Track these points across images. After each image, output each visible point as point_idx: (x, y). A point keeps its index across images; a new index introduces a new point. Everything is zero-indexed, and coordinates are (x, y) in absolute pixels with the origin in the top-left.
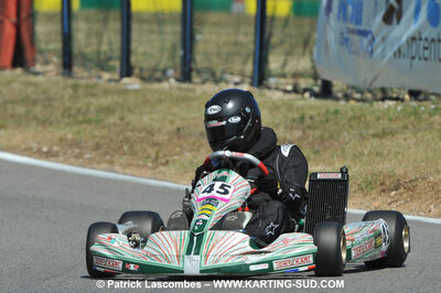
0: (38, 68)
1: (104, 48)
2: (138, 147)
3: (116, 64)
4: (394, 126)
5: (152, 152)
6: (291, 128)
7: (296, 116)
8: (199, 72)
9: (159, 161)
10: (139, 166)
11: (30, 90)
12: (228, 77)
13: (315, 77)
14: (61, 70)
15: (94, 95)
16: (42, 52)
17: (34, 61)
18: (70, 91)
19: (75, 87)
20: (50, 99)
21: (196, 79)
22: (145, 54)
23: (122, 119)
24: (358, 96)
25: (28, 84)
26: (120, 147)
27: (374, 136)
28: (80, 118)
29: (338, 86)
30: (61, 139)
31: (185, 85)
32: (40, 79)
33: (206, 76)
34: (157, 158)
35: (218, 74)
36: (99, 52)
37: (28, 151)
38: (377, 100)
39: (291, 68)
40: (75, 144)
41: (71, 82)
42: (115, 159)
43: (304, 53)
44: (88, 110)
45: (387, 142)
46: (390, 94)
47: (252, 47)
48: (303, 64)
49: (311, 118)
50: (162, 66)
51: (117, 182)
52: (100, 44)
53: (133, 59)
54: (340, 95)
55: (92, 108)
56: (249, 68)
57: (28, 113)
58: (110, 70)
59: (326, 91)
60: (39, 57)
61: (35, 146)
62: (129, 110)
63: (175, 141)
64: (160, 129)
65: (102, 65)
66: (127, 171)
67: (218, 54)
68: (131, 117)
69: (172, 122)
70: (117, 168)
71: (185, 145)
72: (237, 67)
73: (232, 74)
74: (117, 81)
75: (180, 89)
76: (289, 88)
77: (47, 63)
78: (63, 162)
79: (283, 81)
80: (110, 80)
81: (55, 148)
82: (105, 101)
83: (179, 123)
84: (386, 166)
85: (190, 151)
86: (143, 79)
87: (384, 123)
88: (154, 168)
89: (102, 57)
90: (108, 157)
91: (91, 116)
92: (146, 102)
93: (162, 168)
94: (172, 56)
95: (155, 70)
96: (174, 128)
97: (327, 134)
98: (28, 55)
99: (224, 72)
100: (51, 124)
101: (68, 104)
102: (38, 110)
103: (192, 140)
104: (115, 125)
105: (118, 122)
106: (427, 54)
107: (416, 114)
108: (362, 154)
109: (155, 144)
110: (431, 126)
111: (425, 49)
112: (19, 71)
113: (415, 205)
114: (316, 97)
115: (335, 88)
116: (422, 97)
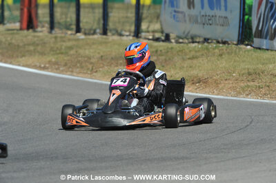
0: (39, 29)
1: (68, 20)
2: (84, 64)
3: (74, 27)
4: (198, 54)
5: (90, 67)
6: (152, 56)
7: (154, 50)
8: (111, 31)
9: (93, 71)
10: (84, 73)
11: (36, 39)
12: (124, 33)
13: (162, 32)
14: (49, 30)
15: (64, 41)
16: (41, 22)
18: (53, 39)
19: (56, 38)
20: (45, 43)
21: (109, 34)
22: (87, 22)
23: (77, 52)
24: (181, 40)
25: (34, 36)
26: (76, 65)
27: (189, 59)
28: (58, 52)
30: (50, 62)
31: (105, 37)
32: (40, 34)
33: (114, 32)
34: (92, 69)
35: (119, 31)
36: (66, 22)
37: (35, 67)
38: (190, 43)
39: (151, 28)
40: (56, 63)
41: (53, 36)
42: (74, 70)
43: (157, 22)
44: (61, 48)
45: (195, 61)
46: (195, 40)
47: (134, 19)
48: (157, 26)
49: (161, 51)
50: (94, 28)
52: (66, 18)
53: (81, 25)
54: (173, 41)
55: (63, 47)
56: (133, 28)
57: (35, 49)
58: (71, 29)
59: (167, 38)
60: (39, 24)
61: (38, 64)
62: (80, 48)
63: (100, 62)
64: (93, 57)
65: (68, 28)
66: (79, 75)
68: (81, 51)
69: (99, 53)
70: (75, 74)
71: (105, 64)
72: (127, 28)
73: (125, 31)
74: (74, 35)
75: (102, 38)
76: (151, 37)
77: (43, 27)
78: (51, 71)
79: (147, 34)
80: (71, 34)
81: (47, 65)
82: (69, 44)
83: (102, 54)
84: (194, 72)
85: (107, 66)
86: (85, 34)
87: (193, 53)
88: (91, 74)
89: (68, 24)
90: (70, 69)
91: (63, 51)
92: (88, 44)
93: (94, 74)
94: (98, 23)
95: (90, 30)
96: (98, 56)
97: (167, 58)
98: (35, 23)
99: (122, 30)
100: (45, 55)
101: (52, 45)
102: (39, 48)
103: (108, 61)
104: (73, 55)
105: (75, 53)
106: (210, 22)
107: (207, 49)
108: (184, 67)
109: (91, 63)
110: (214, 54)
111: (209, 20)
112: (31, 31)
113: (207, 90)
114: (163, 41)
115: (171, 37)
116: (210, 41)
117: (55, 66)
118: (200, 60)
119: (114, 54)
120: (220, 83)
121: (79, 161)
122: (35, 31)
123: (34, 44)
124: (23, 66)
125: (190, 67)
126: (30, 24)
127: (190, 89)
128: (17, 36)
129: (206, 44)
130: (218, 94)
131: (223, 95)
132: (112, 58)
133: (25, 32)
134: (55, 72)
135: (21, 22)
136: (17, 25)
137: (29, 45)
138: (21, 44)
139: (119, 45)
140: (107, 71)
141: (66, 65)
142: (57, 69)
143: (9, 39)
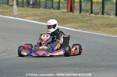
0: (75, 12)
1: (88, 8)
2: (94, 27)
3: (90, 11)
5: (97, 28)
8: (105, 13)
9: (98, 30)
10: (94, 31)
14: (79, 12)
15: (86, 17)
16: (76, 9)
17: (74, 11)
18: (81, 16)
19: (82, 16)
20: (77, 18)
21: (105, 14)
22: (95, 10)
23: (91, 22)
25: (73, 15)
26: (91, 27)
28: (83, 22)
30: (79, 26)
31: (103, 15)
32: (75, 14)
33: (107, 14)
34: (97, 29)
36: (86, 9)
37: (73, 28)
40: (82, 26)
41: (81, 15)
42: (90, 29)
47: (115, 8)
50: (98, 12)
51: (90, 34)
52: (87, 7)
53: (93, 10)
55: (85, 20)
56: (115, 12)
57: (73, 21)
61: (74, 27)
63: (101, 26)
64: (98, 24)
65: (87, 12)
66: (92, 31)
67: (109, 10)
68: (93, 21)
69: (100, 22)
70: (90, 31)
71: (103, 27)
72: (112, 12)
74: (90, 14)
77: (77, 11)
78: (80, 30)
80: (89, 14)
81: (78, 27)
82: (88, 18)
83: (101, 23)
85: (104, 28)
86: (95, 14)
88: (97, 31)
89: (87, 10)
90: (88, 29)
91: (85, 21)
92: (96, 18)
93: (98, 31)
94: (100, 10)
95: (97, 12)
96: (100, 23)
99: (110, 13)
100: (78, 23)
101: (81, 19)
102: (75, 20)
103: (104, 26)
109: (97, 27)
112: (71, 12)
117: (82, 27)
119: (107, 23)
121: (92, 68)
122: (73, 13)
123: (73, 18)
126: (72, 10)
128: (66, 15)
132: (106, 25)
133: (69, 13)
135: (67, 9)
136: (66, 10)
137: (71, 18)
138: (67, 18)
139: (109, 19)
140: (104, 30)
141: (86, 27)
142: (83, 29)
143: (62, 16)
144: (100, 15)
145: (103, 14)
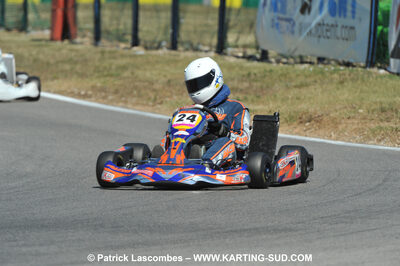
0: (78, 40)
1: (121, 27)
2: (143, 92)
3: (129, 38)
4: (309, 80)
5: (152, 95)
6: (242, 81)
7: (245, 73)
8: (182, 43)
9: (156, 102)
10: (143, 105)
11: (73, 54)
12: (201, 47)
13: (257, 48)
14: (93, 41)
15: (115, 58)
16: (81, 29)
17: (75, 36)
18: (99, 55)
19: (103, 53)
20: (86, 61)
21: (180, 48)
22: (148, 32)
23: (132, 73)
24: (285, 60)
25: (71, 50)
26: (132, 92)
27: (296, 87)
28: (106, 73)
29: (272, 53)
30: (93, 88)
31: (173, 52)
32: (79, 47)
33: (187, 46)
34: (155, 99)
35: (195, 44)
36: (118, 30)
37: (71, 94)
38: (296, 63)
39: (241, 42)
40: (102, 90)
41: (99, 49)
42: (129, 100)
43: (250, 33)
44: (110, 68)
45: (304, 91)
46: (305, 60)
47: (216, 28)
48: (250, 39)
49: (255, 74)
50: (158, 39)
51: (128, 115)
52: (118, 24)
53: (140, 35)
54: (273, 60)
55: (113, 67)
56: (215, 41)
57: (72, 69)
58: (125, 41)
59: (264, 57)
60: (79, 33)
61: (76, 91)
62: (138, 68)
63: (167, 88)
64: (157, 81)
65: (120, 38)
66: (137, 107)
68: (139, 73)
69: (165, 76)
70: (129, 106)
71: (174, 91)
72: (207, 40)
73: (204, 45)
74: (129, 49)
75: (171, 54)
76: (241, 55)
77: (84, 36)
78: (96, 101)
79: (236, 50)
80: (125, 48)
81: (90, 93)
82: (122, 62)
83: (169, 77)
84: (303, 106)
85: (177, 94)
86: (146, 48)
87: (301, 79)
88: (154, 106)
89: (121, 33)
90: (123, 99)
91: (113, 72)
92: (148, 63)
93: (159, 106)
94: (165, 33)
95: (154, 42)
96: (164, 80)
97: (265, 86)
98: (72, 31)
99: (199, 44)
100: (87, 77)
101: (97, 64)
102: (78, 67)
103: (178, 88)
104: (128, 78)
105: (130, 75)
106: (329, 34)
107: (322, 72)
108: (288, 98)
109: (154, 90)
110: (332, 80)
111: (327, 30)
112: (66, 42)
113: (321, 132)
114: (258, 60)
115: (270, 55)
116: (326, 62)
117: (100, 93)
118: (312, 88)
120: (340, 123)
122: (73, 43)
123: (70, 61)
124: (55, 93)
125: (298, 99)
126: (66, 34)
127: (297, 130)
128: (46, 50)
129: (321, 66)
130: (337, 139)
131: (343, 140)
133: (59, 44)
134: (100, 103)
135: (52, 29)
136: (47, 33)
137: (63, 62)
138: (52, 61)
140: (177, 102)
141: (116, 92)
142: (104, 98)
143: (34, 53)
144: (164, 52)
145: (174, 46)
